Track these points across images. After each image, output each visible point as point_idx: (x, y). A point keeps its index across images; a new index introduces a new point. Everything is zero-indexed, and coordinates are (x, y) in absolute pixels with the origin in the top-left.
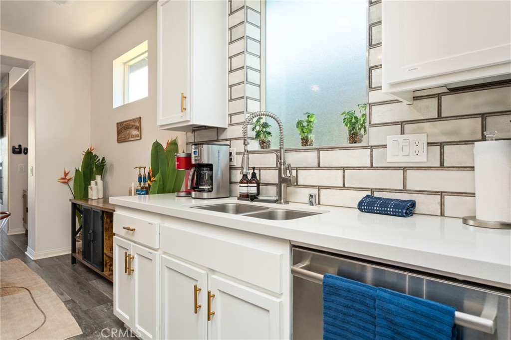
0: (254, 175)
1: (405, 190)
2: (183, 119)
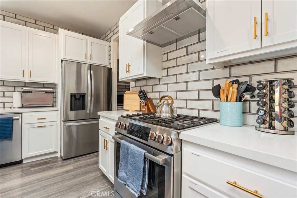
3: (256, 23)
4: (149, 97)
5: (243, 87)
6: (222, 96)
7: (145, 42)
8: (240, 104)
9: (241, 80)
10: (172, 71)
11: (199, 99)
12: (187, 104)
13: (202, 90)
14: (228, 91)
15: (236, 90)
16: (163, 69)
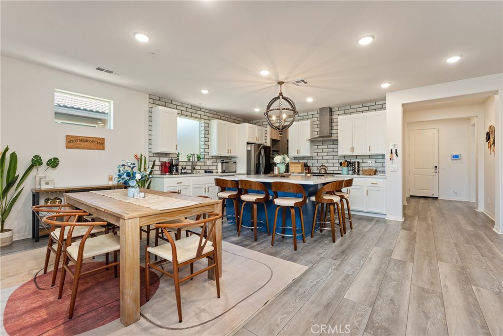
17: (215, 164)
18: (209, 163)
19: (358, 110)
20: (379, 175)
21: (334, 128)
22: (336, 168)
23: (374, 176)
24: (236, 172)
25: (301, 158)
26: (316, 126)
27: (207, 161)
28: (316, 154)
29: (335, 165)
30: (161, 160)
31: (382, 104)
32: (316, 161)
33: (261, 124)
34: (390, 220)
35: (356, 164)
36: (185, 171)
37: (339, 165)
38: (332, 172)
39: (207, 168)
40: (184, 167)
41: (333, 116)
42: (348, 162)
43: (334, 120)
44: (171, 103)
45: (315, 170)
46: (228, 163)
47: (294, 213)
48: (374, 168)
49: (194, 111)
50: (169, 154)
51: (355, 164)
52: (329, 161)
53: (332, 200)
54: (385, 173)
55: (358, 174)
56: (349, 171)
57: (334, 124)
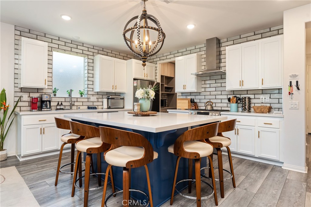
0: (62, 103)
1: (93, 105)
2: (44, 87)
3: (240, 82)
4: (195, 102)
5: (238, 98)
6: (231, 102)
7: (196, 76)
8: (236, 104)
9: (237, 96)
10: (207, 90)
11: (221, 103)
12: (215, 105)
13: (222, 99)
14: (233, 100)
15: (235, 100)
16: (202, 88)
17: (100, 100)
18: (94, 99)
19: (249, 39)
20: (275, 113)
21: (223, 61)
22: (224, 105)
23: (267, 115)
24: (123, 108)
25: (189, 94)
26: (203, 60)
27: (91, 97)
28: (203, 90)
29: (223, 101)
30: (31, 96)
31: (278, 30)
32: (203, 97)
33: (152, 61)
34: (289, 171)
35: (247, 100)
36: (62, 107)
37: (227, 101)
38: (220, 109)
39: (90, 104)
40: (60, 103)
41: (221, 48)
42: (237, 97)
43: (223, 53)
44: (45, 37)
45: (202, 106)
46: (113, 99)
47: (127, 178)
48: (269, 105)
49: (75, 46)
50: (42, 89)
51: (245, 100)
52: (217, 97)
53: (198, 154)
54: (282, 111)
55: (249, 111)
56: (238, 107)
57: (222, 57)
